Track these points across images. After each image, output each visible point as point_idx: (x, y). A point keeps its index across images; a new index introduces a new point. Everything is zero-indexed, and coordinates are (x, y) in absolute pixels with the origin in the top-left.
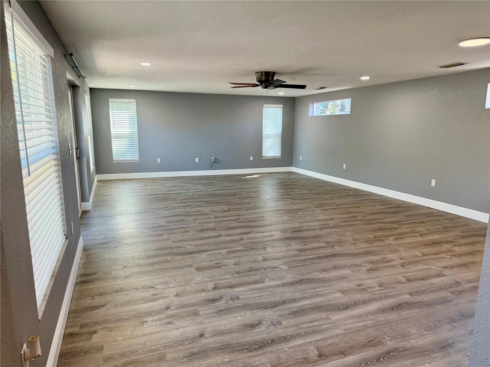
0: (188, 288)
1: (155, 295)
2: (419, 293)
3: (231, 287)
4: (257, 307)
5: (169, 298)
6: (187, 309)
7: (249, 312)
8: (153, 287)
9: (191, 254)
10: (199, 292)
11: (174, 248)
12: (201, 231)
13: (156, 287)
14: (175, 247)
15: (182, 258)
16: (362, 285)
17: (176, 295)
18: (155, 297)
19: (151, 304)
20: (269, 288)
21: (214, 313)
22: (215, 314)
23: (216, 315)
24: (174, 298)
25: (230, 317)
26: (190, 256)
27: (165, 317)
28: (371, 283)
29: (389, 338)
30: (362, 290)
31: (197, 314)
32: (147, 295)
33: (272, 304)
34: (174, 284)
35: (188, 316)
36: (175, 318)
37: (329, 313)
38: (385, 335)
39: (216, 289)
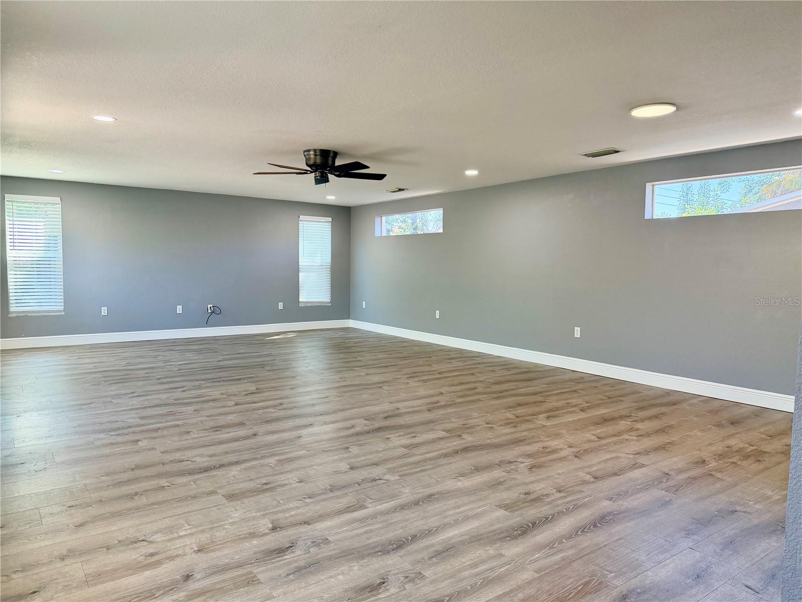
0: (220, 534)
1: (152, 555)
2: (620, 495)
3: (307, 523)
4: (369, 551)
5: (184, 557)
6: (229, 575)
7: (355, 563)
8: (143, 541)
9: (206, 471)
10: (246, 538)
11: (167, 463)
12: (215, 429)
13: (151, 539)
14: (170, 461)
15: (190, 481)
16: (532, 493)
17: (199, 551)
18: (154, 559)
19: (148, 573)
20: (379, 516)
21: (288, 575)
22: (291, 576)
23: (294, 578)
24: (194, 555)
25: (322, 577)
26: (206, 474)
27: (187, 596)
28: (544, 488)
29: (613, 574)
30: (534, 500)
31: (253, 581)
32: (133, 557)
33: (394, 544)
34: (188, 529)
35: (237, 588)
36: (209, 594)
37: (498, 545)
38: (604, 569)
39: (278, 529)
